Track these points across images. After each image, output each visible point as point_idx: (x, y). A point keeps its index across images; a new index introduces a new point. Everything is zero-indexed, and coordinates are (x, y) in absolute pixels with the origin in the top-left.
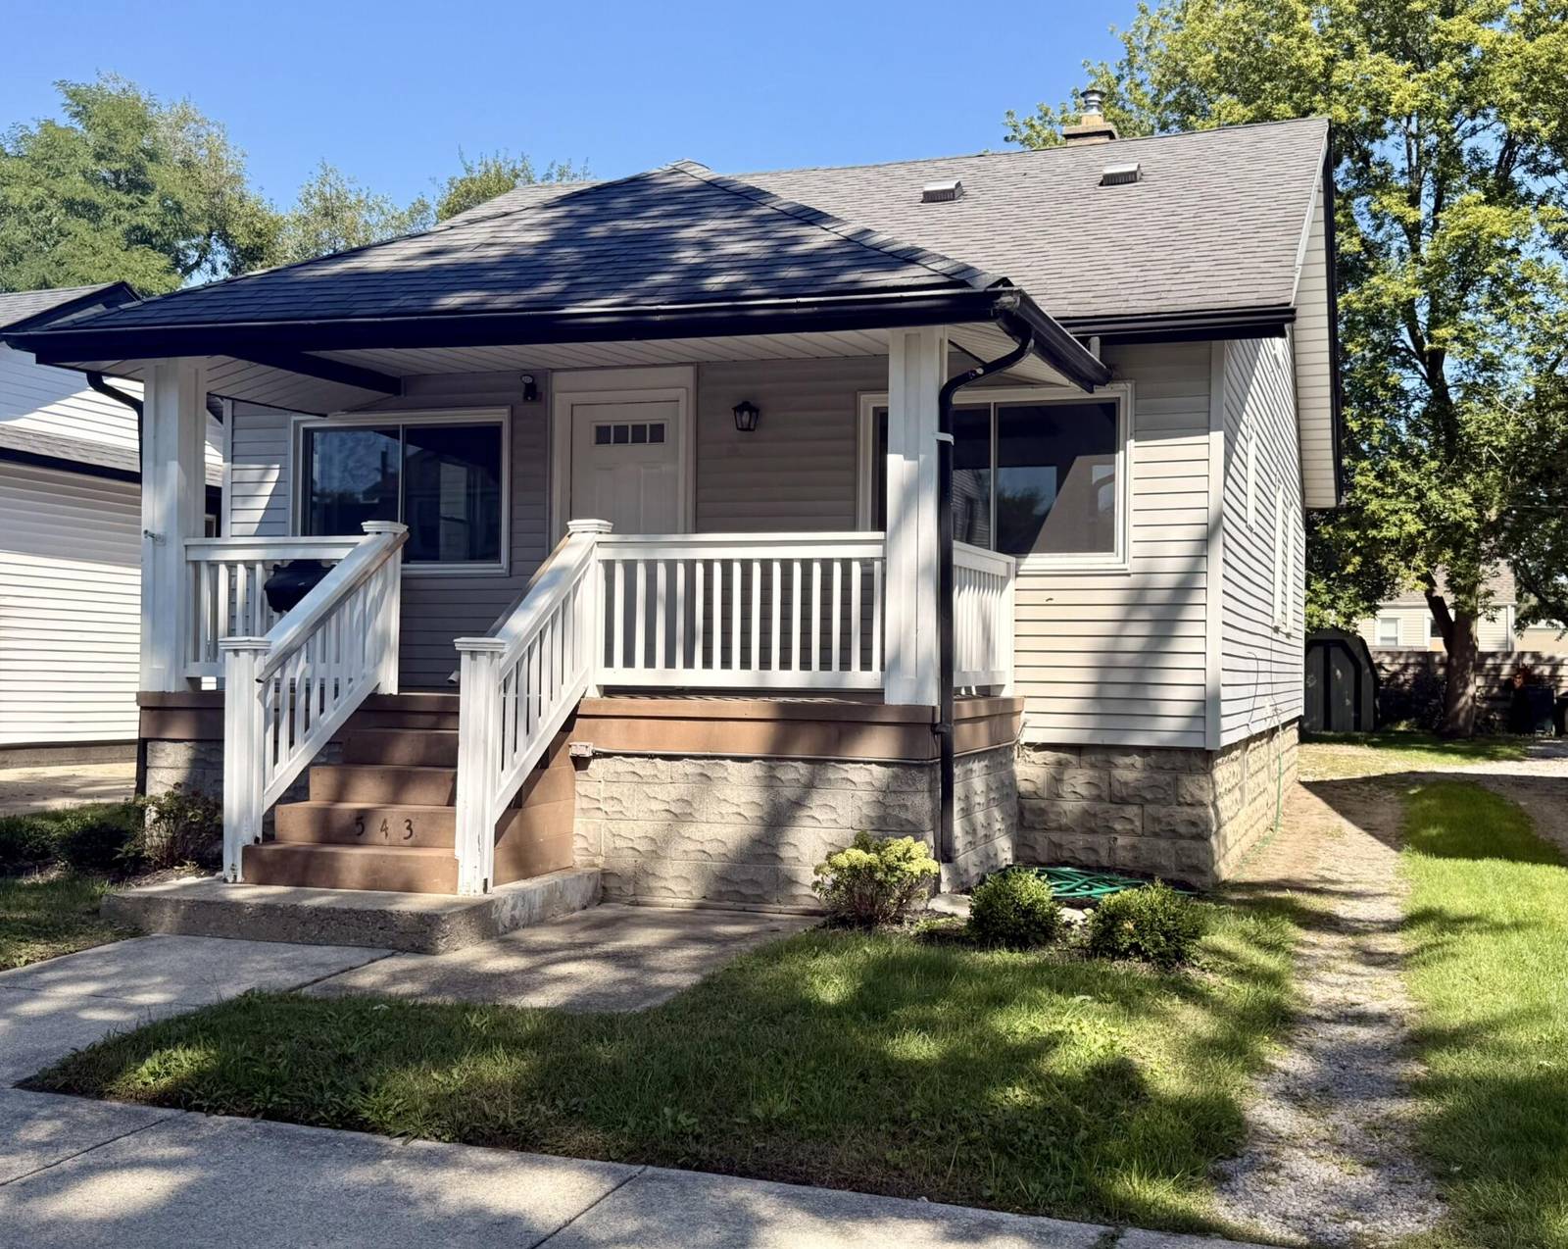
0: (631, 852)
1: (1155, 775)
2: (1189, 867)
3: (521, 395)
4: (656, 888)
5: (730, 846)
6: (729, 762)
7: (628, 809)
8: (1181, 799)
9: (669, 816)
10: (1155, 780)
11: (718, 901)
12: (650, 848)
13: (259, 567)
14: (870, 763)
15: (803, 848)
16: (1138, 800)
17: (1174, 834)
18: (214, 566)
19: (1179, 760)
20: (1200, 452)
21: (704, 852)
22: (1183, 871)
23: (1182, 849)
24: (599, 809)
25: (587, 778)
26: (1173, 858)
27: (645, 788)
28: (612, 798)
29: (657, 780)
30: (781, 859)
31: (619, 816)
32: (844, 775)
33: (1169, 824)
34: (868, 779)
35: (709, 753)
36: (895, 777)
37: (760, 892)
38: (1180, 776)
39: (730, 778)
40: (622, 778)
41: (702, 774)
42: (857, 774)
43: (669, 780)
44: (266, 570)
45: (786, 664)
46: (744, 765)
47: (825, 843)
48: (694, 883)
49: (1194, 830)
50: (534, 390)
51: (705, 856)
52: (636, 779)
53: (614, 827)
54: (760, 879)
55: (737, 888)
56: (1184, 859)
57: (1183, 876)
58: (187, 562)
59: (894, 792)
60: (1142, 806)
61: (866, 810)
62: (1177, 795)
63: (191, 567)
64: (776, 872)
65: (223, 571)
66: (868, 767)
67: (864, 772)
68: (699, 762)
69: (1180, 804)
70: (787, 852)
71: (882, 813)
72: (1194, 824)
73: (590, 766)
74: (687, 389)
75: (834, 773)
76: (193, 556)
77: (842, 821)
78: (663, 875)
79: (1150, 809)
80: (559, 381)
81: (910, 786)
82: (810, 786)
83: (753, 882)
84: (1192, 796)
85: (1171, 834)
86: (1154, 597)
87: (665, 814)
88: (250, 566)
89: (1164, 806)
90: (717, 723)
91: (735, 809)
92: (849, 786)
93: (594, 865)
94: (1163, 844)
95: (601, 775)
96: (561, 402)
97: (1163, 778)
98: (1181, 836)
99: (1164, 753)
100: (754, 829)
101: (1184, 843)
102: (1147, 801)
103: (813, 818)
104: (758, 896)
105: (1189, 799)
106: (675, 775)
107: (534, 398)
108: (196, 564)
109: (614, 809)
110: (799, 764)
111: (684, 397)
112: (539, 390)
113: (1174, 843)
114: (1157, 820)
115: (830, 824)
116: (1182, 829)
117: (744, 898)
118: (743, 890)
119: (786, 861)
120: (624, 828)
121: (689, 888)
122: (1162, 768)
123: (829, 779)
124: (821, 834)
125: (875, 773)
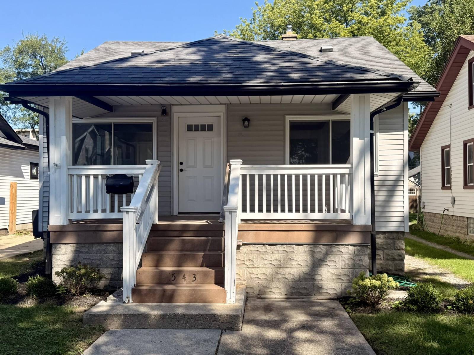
0: (257, 279)
1: (387, 240)
2: (399, 269)
3: (160, 113)
4: (267, 292)
5: (296, 276)
6: (294, 246)
7: (255, 264)
8: (396, 248)
9: (272, 266)
10: (387, 242)
11: (292, 296)
12: (264, 278)
13: (100, 177)
14: (348, 245)
15: (323, 276)
16: (382, 249)
17: (394, 259)
18: (80, 176)
19: (395, 235)
20: (401, 137)
21: (286, 278)
22: (397, 271)
23: (397, 264)
24: (244, 264)
25: (240, 253)
26: (394, 267)
27: (262, 256)
28: (249, 260)
29: (267, 253)
30: (315, 280)
31: (252, 266)
32: (338, 249)
33: (392, 256)
34: (347, 251)
35: (287, 243)
36: (358, 250)
37: (308, 292)
38: (396, 241)
39: (295, 252)
40: (253, 252)
41: (284, 250)
42: (343, 249)
43: (271, 253)
44: (102, 178)
45: (313, 211)
46: (300, 247)
47: (332, 274)
48: (282, 290)
49: (400, 258)
50: (165, 112)
51: (286, 280)
52: (258, 252)
53: (250, 270)
54: (307, 287)
55: (299, 291)
56: (397, 267)
57: (397, 272)
58: (68, 175)
59: (357, 255)
60: (383, 250)
61: (347, 262)
62: (394, 247)
63: (69, 176)
64: (314, 285)
65: (84, 178)
66: (347, 246)
67: (345, 248)
68: (283, 246)
69: (395, 249)
70: (318, 277)
71: (353, 262)
72: (400, 256)
73: (241, 248)
74: (223, 112)
75: (335, 249)
76: (71, 172)
77: (338, 266)
78: (270, 287)
79: (386, 251)
80: (175, 109)
81: (363, 253)
82: (327, 254)
83: (305, 288)
84: (400, 247)
85: (393, 259)
86: (388, 183)
87: (270, 265)
88: (96, 177)
89: (390, 250)
90: (290, 232)
91: (297, 263)
92: (340, 253)
93: (243, 284)
94: (390, 263)
95: (245, 251)
96: (175, 116)
97: (390, 241)
98: (396, 260)
99: (390, 233)
100: (305, 270)
101: (397, 262)
102: (385, 249)
103: (327, 265)
104: (307, 293)
105: (399, 248)
106: (273, 251)
107: (165, 114)
108: (72, 176)
109: (250, 264)
110: (322, 246)
111: (223, 115)
112: (167, 111)
113: (394, 262)
114: (388, 255)
115: (333, 267)
116: (396, 258)
117: (302, 294)
118: (301, 291)
119: (317, 281)
120: (254, 270)
121: (280, 291)
122: (389, 238)
123: (333, 251)
124: (330, 271)
125: (350, 249)
